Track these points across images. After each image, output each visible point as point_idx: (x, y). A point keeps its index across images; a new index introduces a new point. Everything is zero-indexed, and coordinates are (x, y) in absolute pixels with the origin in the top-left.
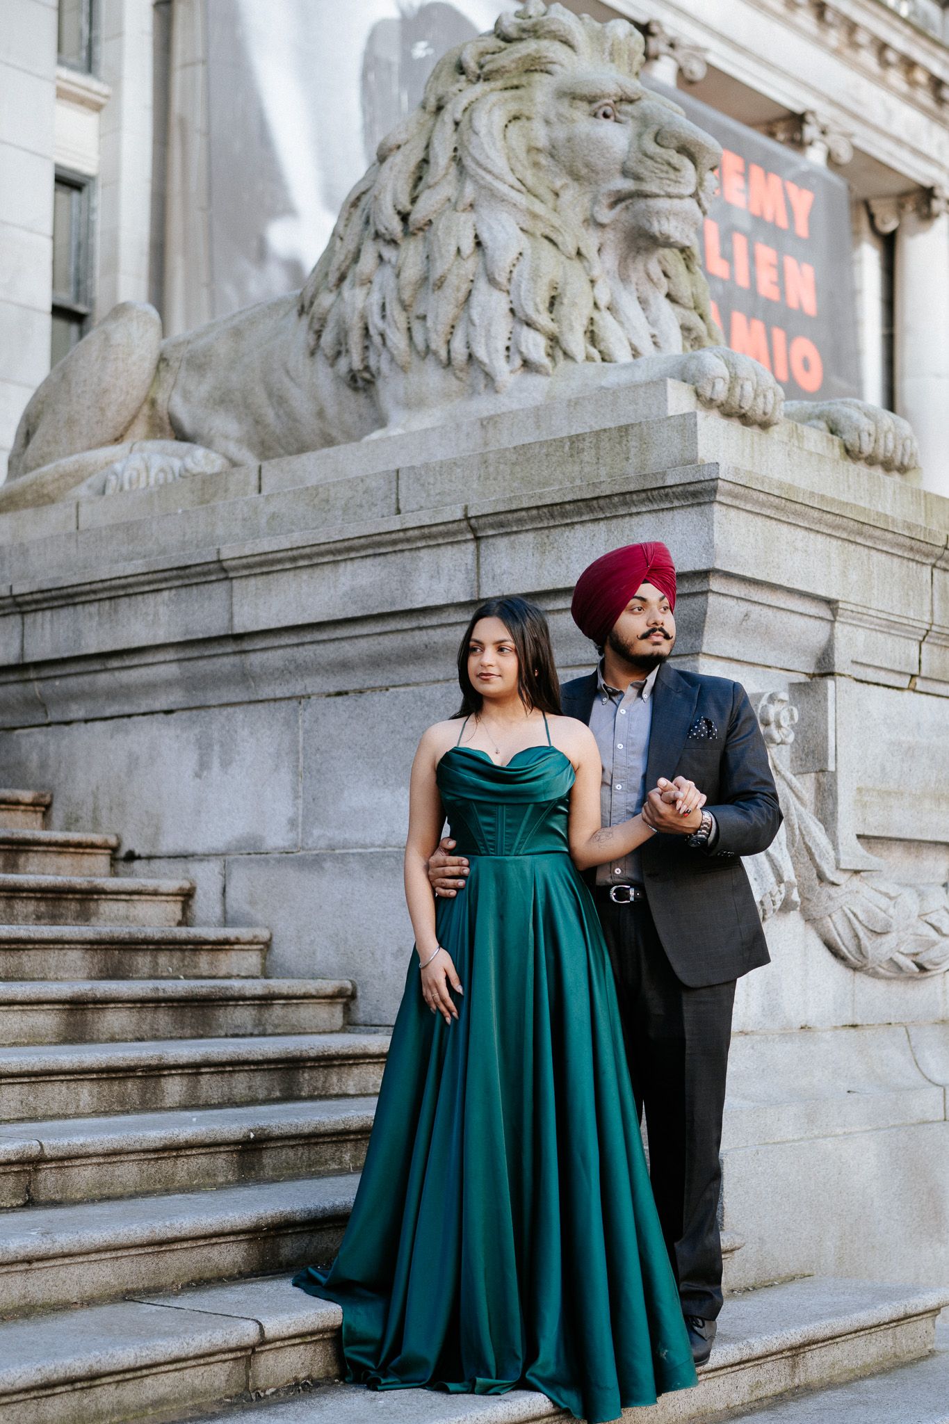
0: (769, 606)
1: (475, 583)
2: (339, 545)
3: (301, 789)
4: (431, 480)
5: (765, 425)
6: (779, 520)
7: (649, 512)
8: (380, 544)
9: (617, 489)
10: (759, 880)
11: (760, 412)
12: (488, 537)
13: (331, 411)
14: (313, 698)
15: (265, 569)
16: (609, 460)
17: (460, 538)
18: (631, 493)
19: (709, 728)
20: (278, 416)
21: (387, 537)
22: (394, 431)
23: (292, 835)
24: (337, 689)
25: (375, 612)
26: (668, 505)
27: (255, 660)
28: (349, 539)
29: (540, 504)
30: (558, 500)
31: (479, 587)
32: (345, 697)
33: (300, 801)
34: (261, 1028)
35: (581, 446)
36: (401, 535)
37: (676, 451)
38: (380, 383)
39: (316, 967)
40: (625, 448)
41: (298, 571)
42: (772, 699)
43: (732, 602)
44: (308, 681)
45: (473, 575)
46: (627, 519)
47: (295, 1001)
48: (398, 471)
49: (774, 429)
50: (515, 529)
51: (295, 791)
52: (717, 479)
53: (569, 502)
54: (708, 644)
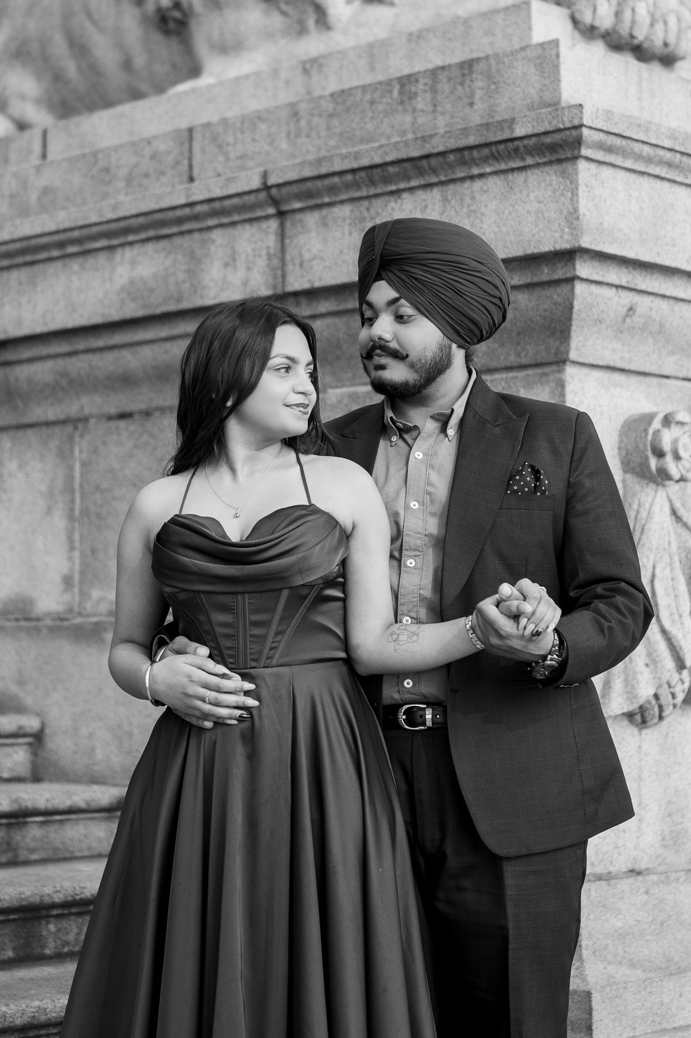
0: (663, 296)
1: (279, 272)
2: (113, 226)
3: (77, 537)
4: (231, 140)
5: (668, 60)
6: (674, 182)
7: (496, 173)
8: (163, 224)
9: (452, 144)
10: (652, 667)
11: (658, 43)
12: (294, 211)
13: (140, 61)
14: (92, 421)
15: (29, 258)
16: (448, 107)
17: (259, 213)
18: (470, 148)
19: (537, 479)
20: (80, 70)
21: (171, 214)
22: (204, 81)
23: (67, 597)
24: (120, 410)
25: (159, 311)
26: (518, 164)
27: (22, 373)
28: (124, 218)
29: (355, 165)
30: (378, 160)
31: (284, 276)
32: (129, 421)
33: (76, 554)
34: (10, 855)
35: (413, 89)
36: (187, 211)
37: (533, 91)
38: (193, 24)
39: (96, 768)
40: (468, 90)
41: (67, 261)
42: (667, 421)
43: (610, 292)
44: (84, 400)
45: (276, 262)
46: (467, 184)
47: (58, 817)
48: (190, 130)
49: (679, 65)
50: (326, 200)
51: (71, 540)
52: (581, 126)
53: (392, 163)
54: (578, 349)
